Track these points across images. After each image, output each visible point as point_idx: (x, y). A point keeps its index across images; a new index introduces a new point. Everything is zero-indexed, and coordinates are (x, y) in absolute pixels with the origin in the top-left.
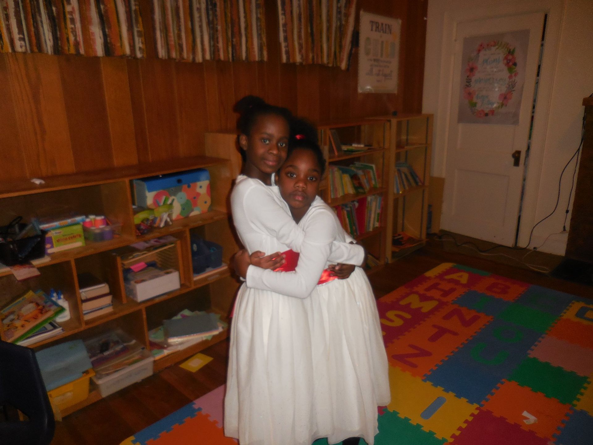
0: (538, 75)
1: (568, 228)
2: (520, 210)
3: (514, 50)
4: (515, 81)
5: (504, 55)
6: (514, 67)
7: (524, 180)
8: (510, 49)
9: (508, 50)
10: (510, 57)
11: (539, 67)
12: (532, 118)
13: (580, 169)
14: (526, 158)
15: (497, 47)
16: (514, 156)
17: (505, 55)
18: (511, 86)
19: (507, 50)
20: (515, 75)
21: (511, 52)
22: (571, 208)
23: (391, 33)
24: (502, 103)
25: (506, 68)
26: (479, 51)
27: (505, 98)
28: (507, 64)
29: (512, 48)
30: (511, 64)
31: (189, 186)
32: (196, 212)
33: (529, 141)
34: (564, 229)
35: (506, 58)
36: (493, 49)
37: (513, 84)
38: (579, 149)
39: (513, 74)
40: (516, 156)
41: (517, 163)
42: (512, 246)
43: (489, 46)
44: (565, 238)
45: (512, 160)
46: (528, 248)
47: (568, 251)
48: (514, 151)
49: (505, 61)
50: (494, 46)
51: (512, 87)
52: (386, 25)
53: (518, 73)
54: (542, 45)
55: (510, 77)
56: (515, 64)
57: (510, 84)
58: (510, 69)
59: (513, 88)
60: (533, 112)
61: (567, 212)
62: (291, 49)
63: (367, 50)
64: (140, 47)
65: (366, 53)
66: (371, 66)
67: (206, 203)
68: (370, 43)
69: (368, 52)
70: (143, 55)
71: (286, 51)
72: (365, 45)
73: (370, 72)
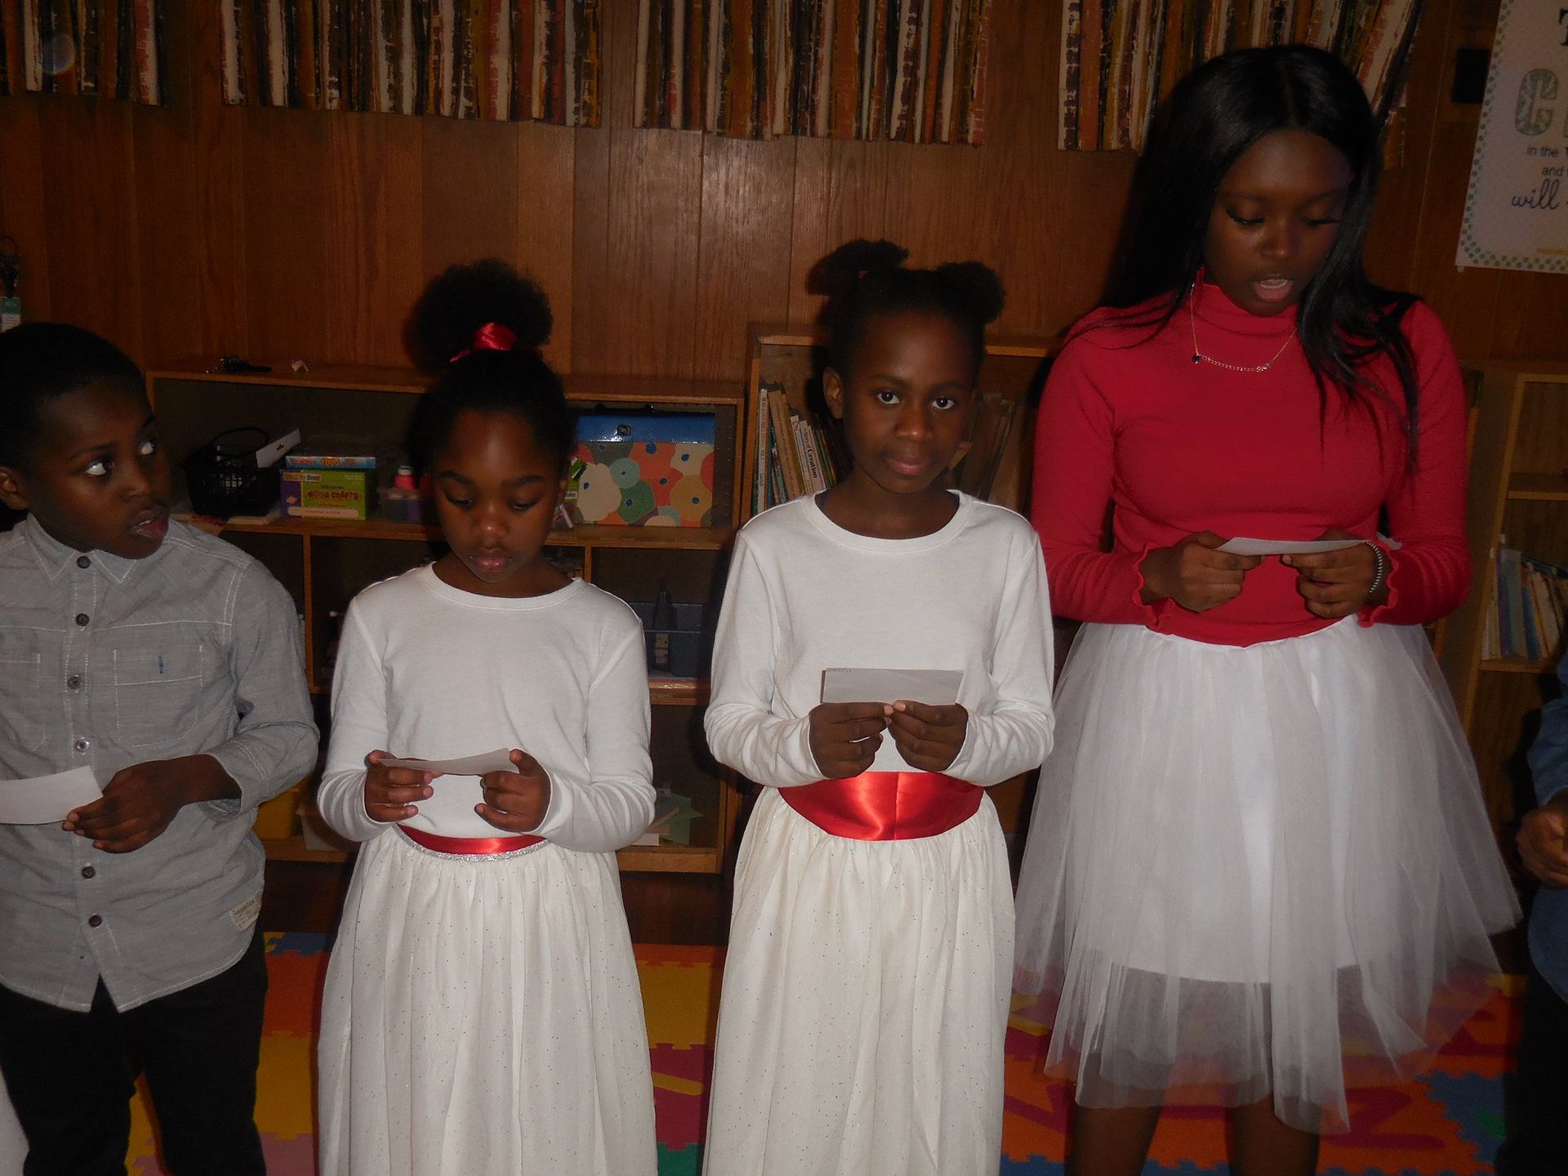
31: (651, 449)
32: (663, 519)
62: (1088, 112)
63: (1529, 115)
64: (585, 102)
65: (1522, 124)
66: (1546, 171)
67: (696, 500)
68: (1555, 89)
69: (1533, 121)
70: (588, 120)
71: (1068, 115)
72: (1521, 96)
73: (1537, 196)
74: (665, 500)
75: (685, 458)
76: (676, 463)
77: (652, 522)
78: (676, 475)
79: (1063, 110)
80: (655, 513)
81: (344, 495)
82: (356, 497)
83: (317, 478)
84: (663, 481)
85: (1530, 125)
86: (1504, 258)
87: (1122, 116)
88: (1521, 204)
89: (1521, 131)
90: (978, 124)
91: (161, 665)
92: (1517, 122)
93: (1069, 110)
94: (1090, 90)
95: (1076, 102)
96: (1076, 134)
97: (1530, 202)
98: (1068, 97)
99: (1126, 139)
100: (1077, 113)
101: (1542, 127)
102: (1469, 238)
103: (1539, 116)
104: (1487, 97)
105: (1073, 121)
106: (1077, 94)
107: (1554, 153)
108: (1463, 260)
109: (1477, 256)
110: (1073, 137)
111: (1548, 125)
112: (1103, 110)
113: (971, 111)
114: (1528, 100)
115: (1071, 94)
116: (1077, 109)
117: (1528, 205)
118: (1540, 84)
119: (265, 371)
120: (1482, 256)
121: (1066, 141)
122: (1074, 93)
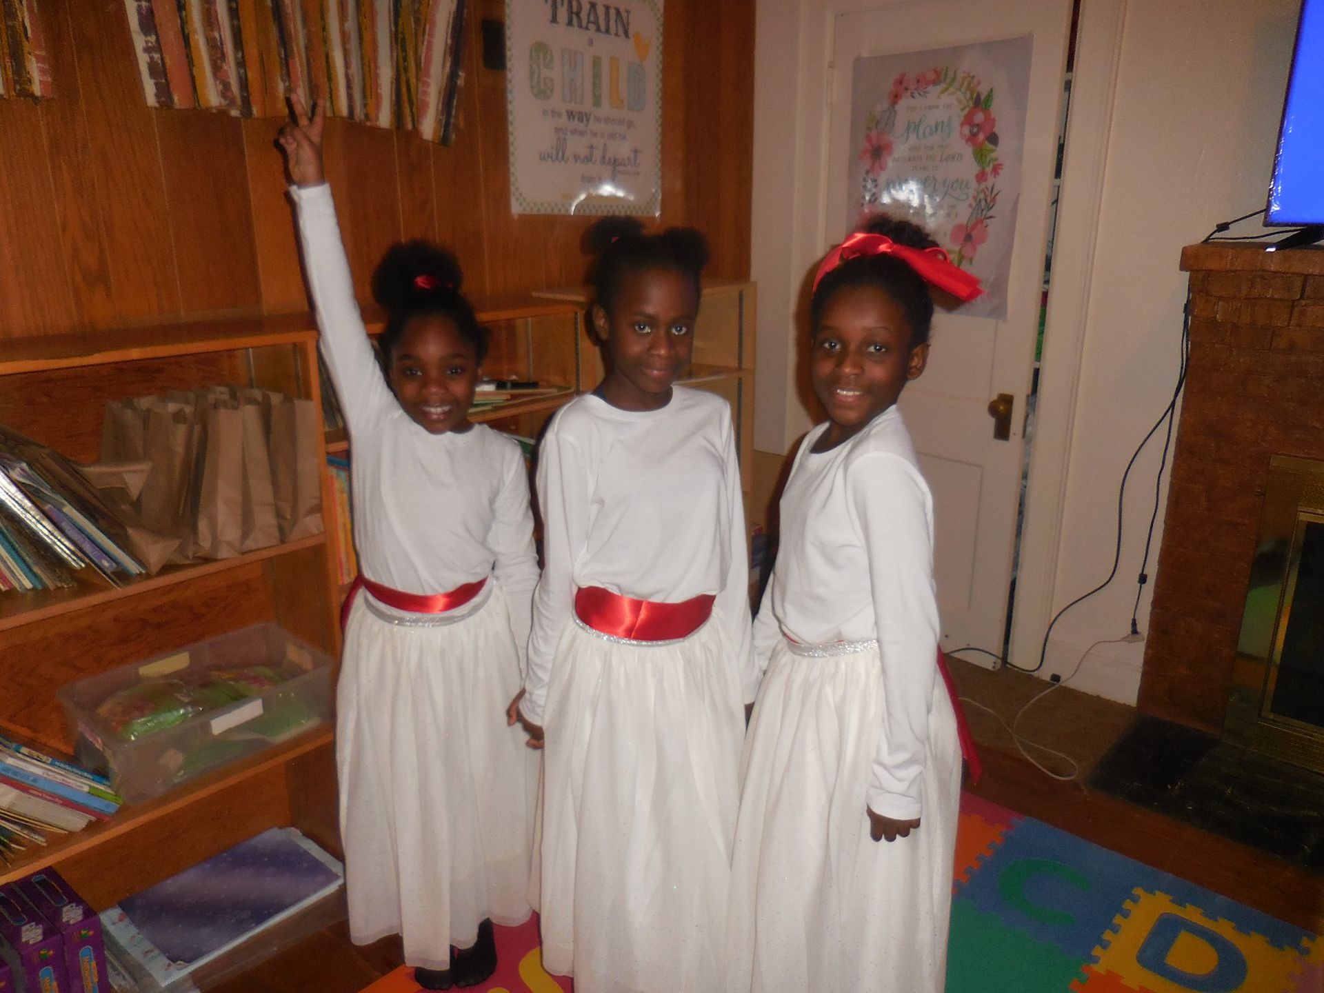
0: (1058, 172)
1: (1144, 627)
2: (1015, 564)
3: (989, 97)
4: (995, 192)
5: (962, 110)
6: (989, 146)
7: (1025, 476)
8: (979, 96)
9: (974, 97)
10: (979, 117)
11: (1061, 149)
12: (1045, 296)
13: (1177, 457)
14: (1027, 417)
15: (943, 86)
16: (993, 409)
17: (967, 110)
18: (983, 203)
19: (972, 95)
20: (996, 170)
21: (981, 103)
22: (1152, 570)
23: (626, 33)
24: (960, 251)
25: (968, 151)
26: (896, 97)
27: (968, 238)
28: (972, 138)
29: (983, 90)
30: (981, 137)
33: (1037, 365)
34: (1135, 632)
35: (968, 120)
36: (934, 90)
37: (989, 200)
38: (1173, 405)
39: (989, 169)
40: (1001, 411)
41: (1002, 431)
42: (994, 667)
43: (922, 83)
44: (1137, 653)
45: (990, 423)
46: (1035, 674)
47: (1145, 692)
48: (995, 397)
49: (966, 130)
50: (935, 82)
51: (985, 204)
52: (607, 8)
53: (1001, 165)
54: (1068, 86)
55: (981, 177)
56: (993, 139)
57: (982, 196)
58: (980, 155)
59: (990, 209)
60: (1047, 282)
61: (1143, 579)
62: (173, 61)
63: (538, 82)
65: (535, 91)
66: (557, 131)
68: (552, 59)
69: (542, 87)
71: (152, 63)
72: (531, 66)
73: (554, 152)
79: (143, 60)
85: (541, 91)
86: (542, 205)
87: (217, 69)
88: (545, 158)
89: (536, 95)
90: (42, 71)
92: (532, 88)
93: (152, 59)
94: (171, 35)
95: (158, 47)
96: (169, 88)
97: (552, 157)
98: (147, 42)
99: (229, 94)
100: (162, 59)
101: (549, 93)
102: (517, 189)
103: (545, 84)
104: (508, 64)
105: (158, 71)
106: (158, 40)
107: (559, 115)
108: (516, 208)
109: (525, 205)
110: (164, 91)
111: (552, 91)
112: (191, 60)
113: (29, 53)
115: (149, 38)
116: (162, 55)
117: (549, 159)
118: (541, 54)
120: (528, 204)
121: (157, 96)
122: (153, 38)
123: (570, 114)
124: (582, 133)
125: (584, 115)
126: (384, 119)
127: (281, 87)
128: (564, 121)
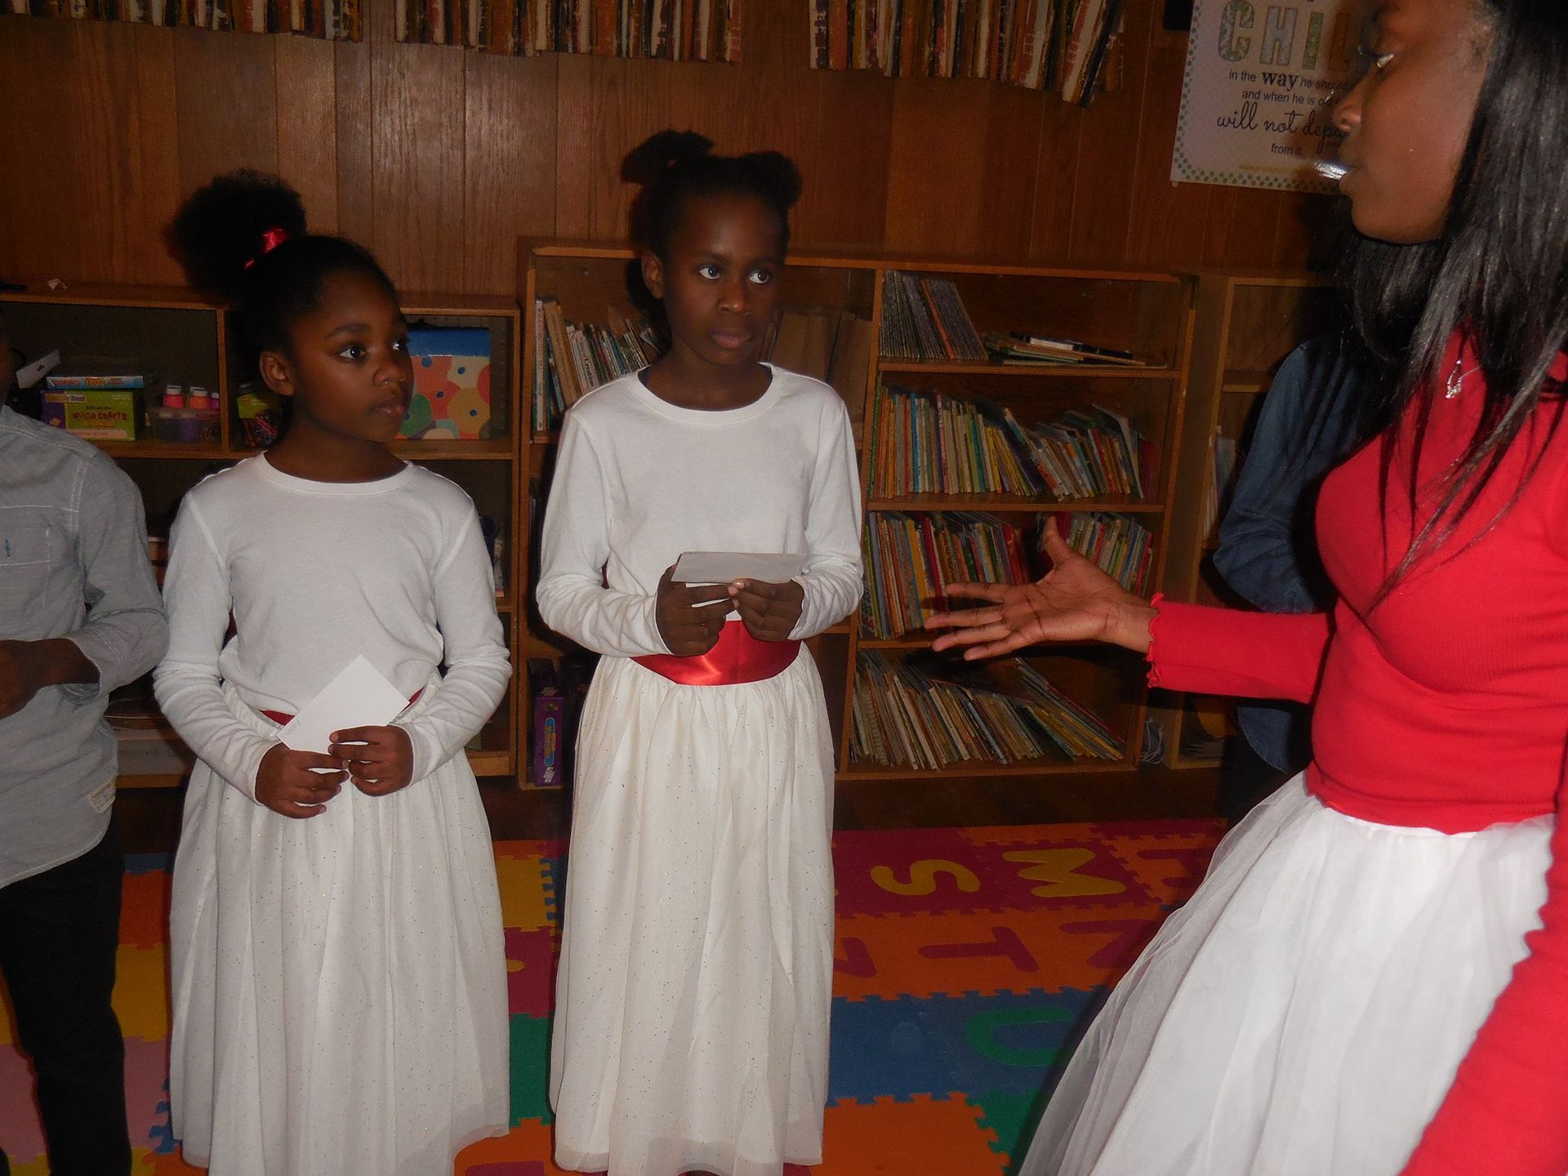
31: (427, 363)
32: (442, 433)
62: (837, 31)
63: (1230, 42)
64: (345, 15)
65: (1224, 52)
66: (1246, 95)
67: (473, 413)
68: (1252, 19)
69: (1234, 48)
70: (349, 34)
71: (819, 34)
72: (1223, 26)
73: (1239, 117)
74: (442, 411)
75: (461, 371)
76: (453, 376)
77: (430, 435)
78: (453, 388)
79: (814, 30)
80: (433, 426)
81: (111, 416)
82: (125, 417)
83: (83, 399)
84: (440, 395)
85: (1232, 52)
86: (1212, 174)
87: (869, 37)
88: (1225, 124)
89: (1224, 57)
90: (734, 43)
91: (8, 549)
92: (1220, 49)
93: (820, 30)
94: (838, 12)
95: (825, 22)
96: (827, 54)
97: (1234, 123)
98: (818, 17)
99: (874, 59)
100: (827, 32)
101: (1242, 53)
102: (1182, 155)
103: (1239, 43)
104: (1193, 25)
105: (823, 40)
106: (827, 16)
107: (1253, 78)
108: (1177, 176)
109: (1189, 172)
110: (824, 56)
111: (1246, 51)
112: (851, 31)
113: (728, 29)
114: (1228, 26)
115: (821, 15)
116: (827, 29)
117: (1231, 125)
118: (1239, 13)
119: (22, 289)
120: (1194, 172)
121: (818, 60)
122: (823, 14)
123: (1269, 77)
124: (1280, 98)
125: (1288, 79)
126: (1032, 80)
127: (927, 51)
128: (1259, 84)
